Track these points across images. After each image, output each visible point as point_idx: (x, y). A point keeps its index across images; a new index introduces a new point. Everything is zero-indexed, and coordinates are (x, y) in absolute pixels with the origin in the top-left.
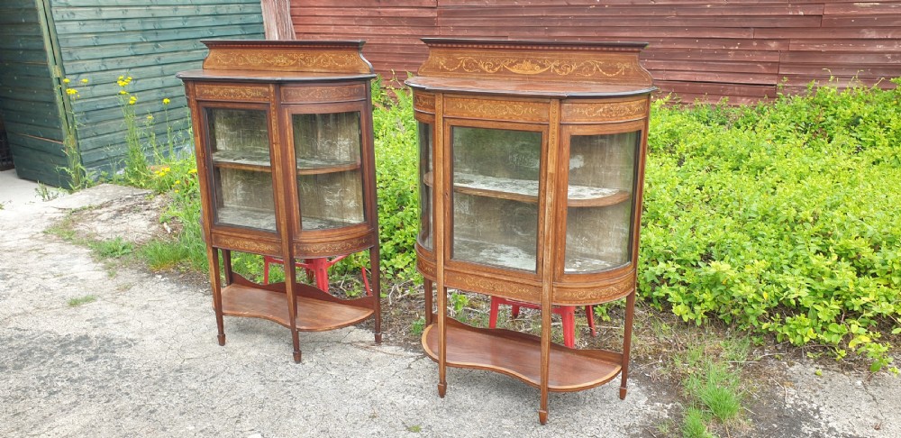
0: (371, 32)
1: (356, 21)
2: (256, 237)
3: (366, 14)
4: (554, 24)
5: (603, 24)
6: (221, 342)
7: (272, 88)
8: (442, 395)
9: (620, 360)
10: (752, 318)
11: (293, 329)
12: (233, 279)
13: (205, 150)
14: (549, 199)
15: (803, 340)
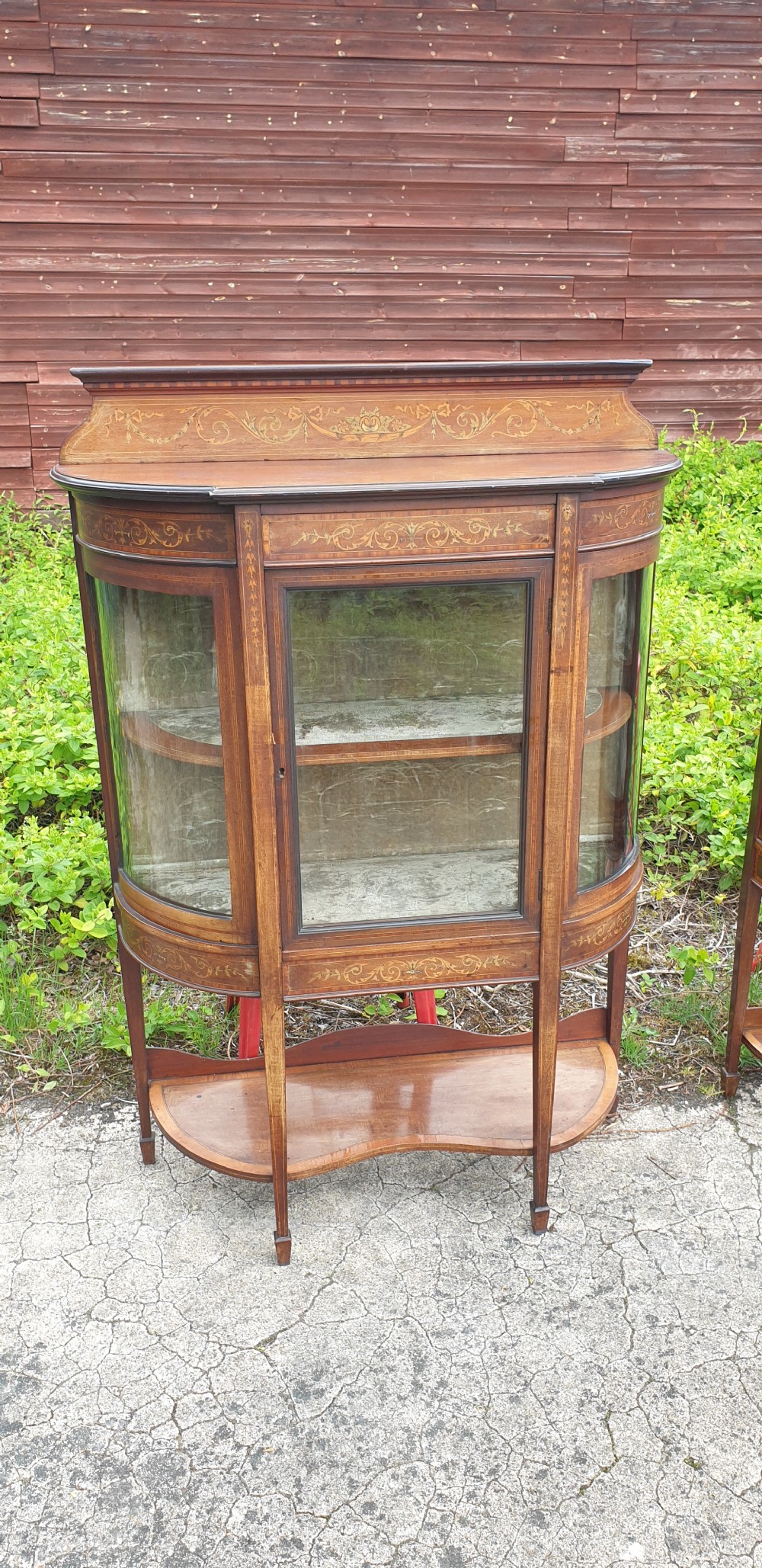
2: (447, 942)
6: (283, 1254)
7: (567, 507)
11: (544, 1154)
12: (152, 1066)
13: (282, 722)
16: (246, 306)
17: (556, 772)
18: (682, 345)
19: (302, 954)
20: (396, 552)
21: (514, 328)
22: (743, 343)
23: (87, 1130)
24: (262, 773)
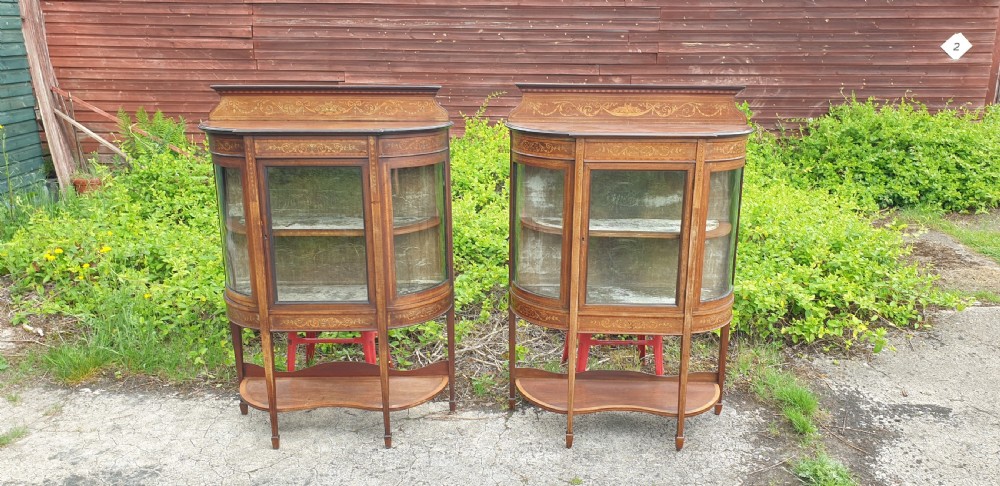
0: (162, 66)
1: (139, 53)
2: (338, 312)
3: (154, 45)
4: (399, 59)
5: (451, 60)
6: (276, 445)
7: (372, 141)
8: (569, 446)
9: (714, 378)
10: (771, 326)
11: (386, 410)
12: (246, 371)
13: (265, 217)
14: (694, 233)
15: (817, 338)
16: (452, 45)
17: (378, 242)
18: (691, 67)
19: (277, 312)
20: (306, 154)
21: (595, 58)
22: (727, 66)
23: (227, 402)
24: (257, 235)
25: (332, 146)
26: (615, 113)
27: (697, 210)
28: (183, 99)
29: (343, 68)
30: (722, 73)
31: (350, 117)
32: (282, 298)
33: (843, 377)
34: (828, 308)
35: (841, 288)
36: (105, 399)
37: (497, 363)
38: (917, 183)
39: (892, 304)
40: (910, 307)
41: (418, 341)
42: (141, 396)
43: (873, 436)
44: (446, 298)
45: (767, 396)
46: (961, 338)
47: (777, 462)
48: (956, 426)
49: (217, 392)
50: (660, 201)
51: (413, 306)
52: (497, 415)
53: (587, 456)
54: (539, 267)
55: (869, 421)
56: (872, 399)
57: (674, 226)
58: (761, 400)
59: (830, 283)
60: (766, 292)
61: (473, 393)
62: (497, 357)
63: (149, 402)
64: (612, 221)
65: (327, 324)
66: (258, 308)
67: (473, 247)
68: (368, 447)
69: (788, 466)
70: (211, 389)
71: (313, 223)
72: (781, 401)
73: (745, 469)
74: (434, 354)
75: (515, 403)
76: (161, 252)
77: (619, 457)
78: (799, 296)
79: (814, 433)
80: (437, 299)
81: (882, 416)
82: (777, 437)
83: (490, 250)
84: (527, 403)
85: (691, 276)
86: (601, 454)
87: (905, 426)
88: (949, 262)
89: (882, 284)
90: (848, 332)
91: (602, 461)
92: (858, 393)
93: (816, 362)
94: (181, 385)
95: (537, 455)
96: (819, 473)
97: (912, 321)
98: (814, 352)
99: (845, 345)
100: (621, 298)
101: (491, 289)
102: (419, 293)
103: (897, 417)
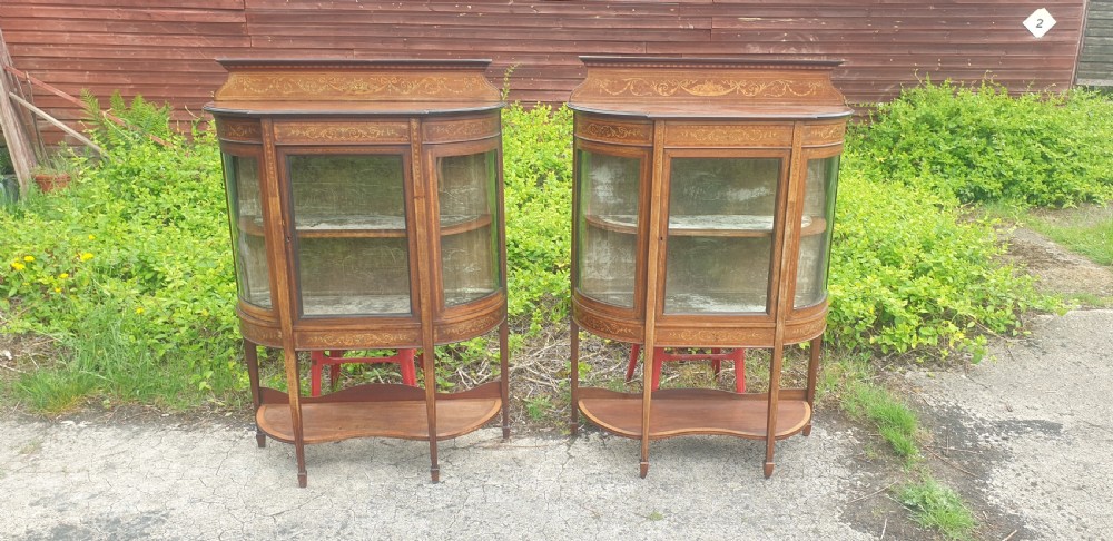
0: (137, 42)
1: (108, 27)
3: (127, 17)
4: (416, 35)
5: (477, 36)
6: (303, 482)
7: (414, 124)
8: (643, 475)
9: (801, 396)
10: (858, 335)
11: (433, 439)
12: (263, 397)
13: (287, 215)
14: (788, 230)
15: (909, 348)
16: (477, 19)
17: (422, 245)
18: (749, 45)
19: (302, 328)
20: (336, 140)
21: (642, 34)
22: (788, 45)
23: (239, 433)
24: (278, 238)
25: (366, 130)
26: (694, 92)
27: (792, 203)
28: (164, 82)
29: (352, 46)
30: (784, 52)
31: (383, 97)
32: (308, 311)
33: (941, 392)
34: (920, 315)
35: (934, 292)
36: (93, 433)
37: (552, 383)
38: (1001, 175)
39: (990, 309)
40: (1009, 312)
41: (459, 358)
42: (135, 428)
43: (981, 456)
44: (499, 310)
45: (859, 414)
46: (1063, 346)
47: (878, 488)
48: (1069, 444)
49: (227, 422)
50: (744, 195)
51: (466, 318)
52: (556, 442)
53: (665, 486)
54: (606, 272)
55: (975, 440)
56: (974, 415)
57: (767, 223)
58: (854, 418)
59: (922, 286)
60: (853, 298)
61: (527, 417)
62: (553, 375)
63: (146, 434)
64: (690, 218)
65: (362, 341)
66: (280, 323)
67: (517, 251)
68: (413, 482)
69: (891, 493)
70: (219, 418)
71: (341, 222)
72: (876, 420)
73: (843, 497)
74: (480, 374)
75: (578, 427)
76: (149, 260)
77: (701, 488)
78: (888, 301)
79: (917, 455)
80: (490, 310)
81: (987, 434)
82: (875, 461)
83: (536, 254)
84: (592, 426)
85: (784, 280)
86: (681, 483)
87: (1015, 445)
88: (1041, 262)
89: (976, 287)
90: (943, 341)
91: (681, 493)
92: (959, 408)
93: (909, 375)
94: (183, 415)
95: (608, 487)
96: (928, 500)
97: (1010, 327)
98: (905, 364)
99: (940, 355)
100: (701, 306)
101: (541, 299)
102: (470, 304)
103: (1003, 435)
